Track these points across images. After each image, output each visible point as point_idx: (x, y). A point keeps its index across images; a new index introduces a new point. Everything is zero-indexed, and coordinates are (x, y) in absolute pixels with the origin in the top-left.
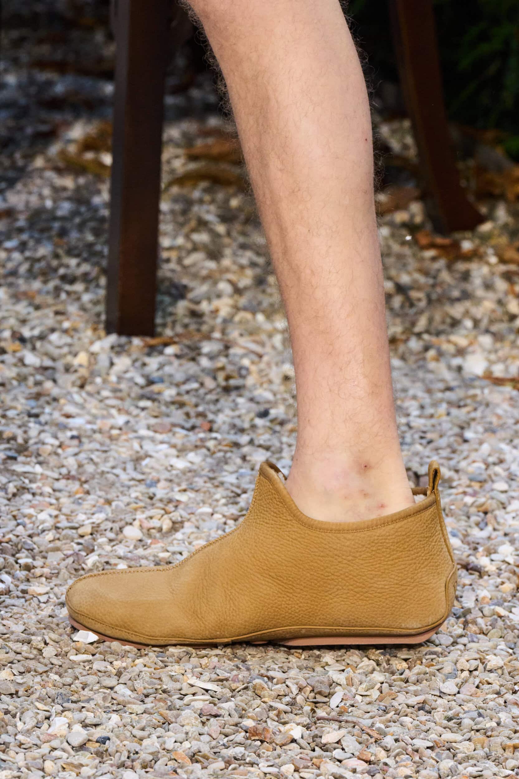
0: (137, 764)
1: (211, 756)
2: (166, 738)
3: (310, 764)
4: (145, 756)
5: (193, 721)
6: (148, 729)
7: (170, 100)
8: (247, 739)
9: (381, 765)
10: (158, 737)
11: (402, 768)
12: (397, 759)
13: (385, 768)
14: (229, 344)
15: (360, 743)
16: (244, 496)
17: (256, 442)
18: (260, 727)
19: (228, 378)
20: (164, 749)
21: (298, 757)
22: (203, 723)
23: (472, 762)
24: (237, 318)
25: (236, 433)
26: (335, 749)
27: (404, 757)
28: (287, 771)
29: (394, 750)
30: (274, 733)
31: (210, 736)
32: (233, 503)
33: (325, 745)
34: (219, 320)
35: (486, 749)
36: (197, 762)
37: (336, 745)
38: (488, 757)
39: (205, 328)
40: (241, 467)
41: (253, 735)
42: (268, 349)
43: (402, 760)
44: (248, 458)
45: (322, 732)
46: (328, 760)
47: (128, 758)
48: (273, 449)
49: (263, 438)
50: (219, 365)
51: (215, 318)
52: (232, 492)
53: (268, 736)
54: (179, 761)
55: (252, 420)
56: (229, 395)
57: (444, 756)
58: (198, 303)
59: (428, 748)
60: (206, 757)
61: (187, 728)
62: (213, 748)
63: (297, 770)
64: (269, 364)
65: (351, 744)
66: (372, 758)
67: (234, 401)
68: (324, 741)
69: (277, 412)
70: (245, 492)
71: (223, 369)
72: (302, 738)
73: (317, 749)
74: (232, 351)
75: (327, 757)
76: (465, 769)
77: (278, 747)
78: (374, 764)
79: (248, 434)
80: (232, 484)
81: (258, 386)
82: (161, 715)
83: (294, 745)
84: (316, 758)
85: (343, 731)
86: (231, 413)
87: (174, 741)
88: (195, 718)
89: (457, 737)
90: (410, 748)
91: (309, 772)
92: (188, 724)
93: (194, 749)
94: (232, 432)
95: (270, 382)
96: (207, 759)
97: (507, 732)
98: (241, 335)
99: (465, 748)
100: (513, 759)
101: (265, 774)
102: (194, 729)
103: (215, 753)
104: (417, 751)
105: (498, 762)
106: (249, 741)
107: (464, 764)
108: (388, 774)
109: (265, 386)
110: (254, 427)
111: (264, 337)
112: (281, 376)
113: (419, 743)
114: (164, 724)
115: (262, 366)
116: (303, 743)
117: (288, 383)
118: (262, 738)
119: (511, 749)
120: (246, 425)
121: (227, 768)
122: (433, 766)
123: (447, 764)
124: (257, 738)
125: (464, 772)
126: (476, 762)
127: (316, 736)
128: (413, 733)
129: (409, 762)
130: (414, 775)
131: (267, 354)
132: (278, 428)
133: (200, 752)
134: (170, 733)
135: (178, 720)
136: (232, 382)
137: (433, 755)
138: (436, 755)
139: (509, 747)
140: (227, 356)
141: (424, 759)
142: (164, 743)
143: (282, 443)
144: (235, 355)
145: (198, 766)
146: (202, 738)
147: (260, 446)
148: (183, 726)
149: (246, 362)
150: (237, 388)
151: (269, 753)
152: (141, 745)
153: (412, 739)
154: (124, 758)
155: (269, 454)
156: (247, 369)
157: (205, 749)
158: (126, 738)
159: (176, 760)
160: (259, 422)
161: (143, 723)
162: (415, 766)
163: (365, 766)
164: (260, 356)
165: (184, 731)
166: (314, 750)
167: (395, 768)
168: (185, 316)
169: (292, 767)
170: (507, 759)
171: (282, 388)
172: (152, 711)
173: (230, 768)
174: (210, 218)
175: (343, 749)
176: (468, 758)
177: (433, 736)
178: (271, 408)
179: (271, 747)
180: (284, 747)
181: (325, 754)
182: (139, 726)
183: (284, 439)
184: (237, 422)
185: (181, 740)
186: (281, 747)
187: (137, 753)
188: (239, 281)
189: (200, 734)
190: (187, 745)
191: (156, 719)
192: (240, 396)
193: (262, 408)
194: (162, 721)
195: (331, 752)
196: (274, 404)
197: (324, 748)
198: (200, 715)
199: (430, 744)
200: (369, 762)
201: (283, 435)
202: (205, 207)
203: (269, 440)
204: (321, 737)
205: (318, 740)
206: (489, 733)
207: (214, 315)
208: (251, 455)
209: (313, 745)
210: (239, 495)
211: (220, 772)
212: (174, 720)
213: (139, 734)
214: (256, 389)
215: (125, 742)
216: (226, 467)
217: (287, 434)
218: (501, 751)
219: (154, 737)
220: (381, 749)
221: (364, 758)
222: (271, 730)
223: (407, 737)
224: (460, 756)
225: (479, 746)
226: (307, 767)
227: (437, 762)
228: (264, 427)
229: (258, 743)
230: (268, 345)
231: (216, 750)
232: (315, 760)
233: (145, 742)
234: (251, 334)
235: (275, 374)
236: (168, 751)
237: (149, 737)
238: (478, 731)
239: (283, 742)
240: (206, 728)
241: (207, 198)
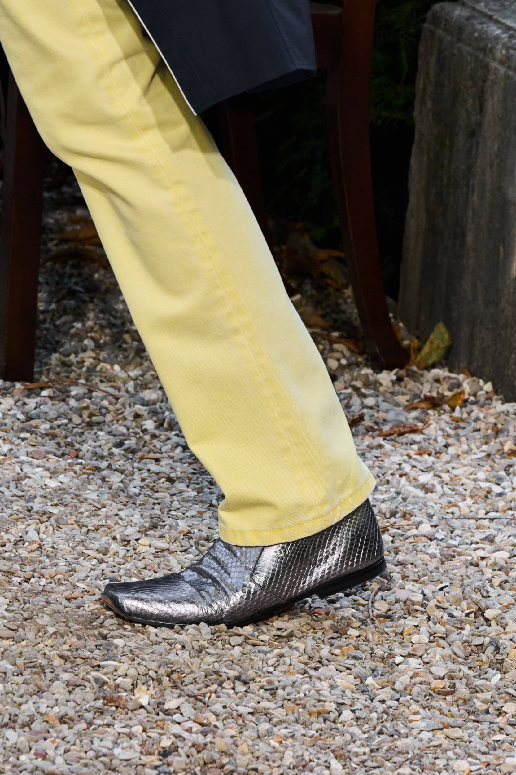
0: (17, 726)
1: (76, 718)
2: (40, 704)
3: (155, 726)
4: (23, 718)
5: (62, 690)
6: (25, 696)
7: (46, 195)
8: (105, 705)
9: (212, 727)
10: (34, 703)
11: (229, 730)
12: (225, 722)
13: (215, 729)
14: (92, 389)
15: (195, 709)
16: (103, 510)
17: (114, 467)
18: (115, 695)
19: (91, 415)
20: (38, 713)
21: (146, 720)
22: (70, 692)
23: (284, 725)
24: (98, 368)
25: (97, 460)
26: (175, 713)
27: (230, 720)
28: (137, 732)
29: (222, 715)
30: (126, 701)
31: (75, 702)
32: (94, 516)
33: (167, 710)
34: (84, 369)
35: (296, 715)
36: (65, 723)
37: (176, 711)
38: (297, 721)
39: (73, 375)
40: (102, 487)
41: (110, 702)
42: (123, 393)
43: (229, 723)
44: (106, 479)
45: (165, 700)
46: (169, 723)
47: (10, 719)
48: (126, 472)
49: (119, 463)
50: (85, 405)
51: (81, 368)
52: (94, 506)
53: (122, 703)
54: (51, 722)
55: (110, 449)
56: (92, 429)
57: (262, 720)
58: (68, 356)
59: (249, 713)
60: (72, 720)
61: (57, 696)
62: (77, 712)
63: (144, 730)
64: (123, 405)
65: (188, 709)
66: (205, 722)
67: (96, 433)
68: (166, 707)
69: (131, 443)
70: (104, 507)
71: (87, 408)
72: (149, 704)
73: (161, 713)
74: (94, 394)
75: (169, 720)
76: (279, 730)
77: (130, 712)
78: (206, 726)
79: (107, 461)
80: (94, 501)
81: (115, 422)
82: (36, 685)
83: (142, 710)
84: (160, 721)
85: (182, 699)
86: (93, 443)
87: (46, 706)
88: (64, 688)
89: (272, 705)
90: (235, 714)
91: (154, 732)
92: (58, 693)
93: (62, 713)
94: (94, 458)
95: (125, 419)
96: (73, 721)
97: (313, 702)
98: (101, 381)
99: (279, 714)
100: (317, 722)
101: (119, 733)
102: (62, 697)
103: (79, 716)
104: (240, 716)
105: (305, 725)
106: (106, 707)
107: (278, 727)
108: (217, 734)
109: (120, 422)
110: (111, 454)
111: (119, 384)
112: (132, 414)
113: (242, 710)
114: (38, 692)
115: (118, 406)
116: (150, 709)
117: (139, 420)
118: (117, 704)
119: (316, 715)
120: (106, 453)
121: (88, 728)
122: (254, 728)
123: (264, 726)
124: (113, 704)
125: (278, 733)
126: (287, 725)
127: (159, 703)
128: (238, 701)
129: (234, 725)
130: (238, 735)
131: (122, 396)
132: (130, 456)
133: (67, 715)
134: (43, 700)
135: (50, 689)
136: (94, 419)
137: (254, 719)
138: (256, 719)
139: (314, 713)
140: (90, 399)
141: (246, 722)
142: (39, 707)
143: (133, 468)
144: (97, 397)
145: (66, 726)
146: (69, 704)
147: (116, 470)
148: (53, 694)
149: (105, 403)
150: (98, 423)
151: (123, 717)
152: (20, 709)
153: (237, 705)
154: (6, 720)
155: (123, 476)
156: (107, 409)
157: (71, 713)
158: (8, 704)
159: (47, 722)
160: (115, 451)
161: (22, 691)
162: (239, 728)
163: (200, 727)
164: (117, 399)
165: (55, 698)
166: (158, 714)
167: (223, 730)
168: (57, 366)
169: (140, 728)
170: (312, 723)
171: (134, 424)
172: (29, 681)
173: (91, 728)
174: (78, 288)
175: (182, 714)
176: (281, 722)
177: (252, 704)
178: (125, 440)
179: (124, 712)
180: (135, 712)
181: (167, 717)
182: (18, 694)
183: (136, 465)
184: (98, 450)
185: (52, 706)
186: (132, 711)
187: (17, 715)
188: (101, 338)
189: (67, 701)
190: (56, 709)
191: (32, 688)
192: (101, 430)
193: (118, 439)
194: (36, 690)
195: (172, 716)
196: (127, 437)
197: (167, 712)
198: (67, 685)
199: (252, 711)
200: (202, 725)
201: (135, 461)
202: (73, 280)
203: (124, 465)
204: (164, 704)
205: (161, 706)
206: (298, 702)
207: (81, 365)
208: (109, 477)
209: (157, 710)
210: (99, 509)
211: (83, 732)
212: (46, 689)
213: (19, 700)
214: (113, 425)
215: (7, 707)
216: (89, 487)
217: (138, 460)
218: (307, 716)
219: (30, 703)
220: (212, 714)
221: (198, 721)
222: (124, 698)
223: (234, 705)
224: (275, 720)
225: (290, 712)
226: (153, 728)
227: (257, 725)
228: (119, 454)
229: (114, 708)
230: (123, 389)
231: (79, 714)
232: (159, 723)
233: (23, 707)
234: (110, 381)
235: (128, 412)
236: (42, 714)
237: (26, 702)
238: (289, 700)
239: (133, 708)
240: (72, 696)
241: (75, 272)
